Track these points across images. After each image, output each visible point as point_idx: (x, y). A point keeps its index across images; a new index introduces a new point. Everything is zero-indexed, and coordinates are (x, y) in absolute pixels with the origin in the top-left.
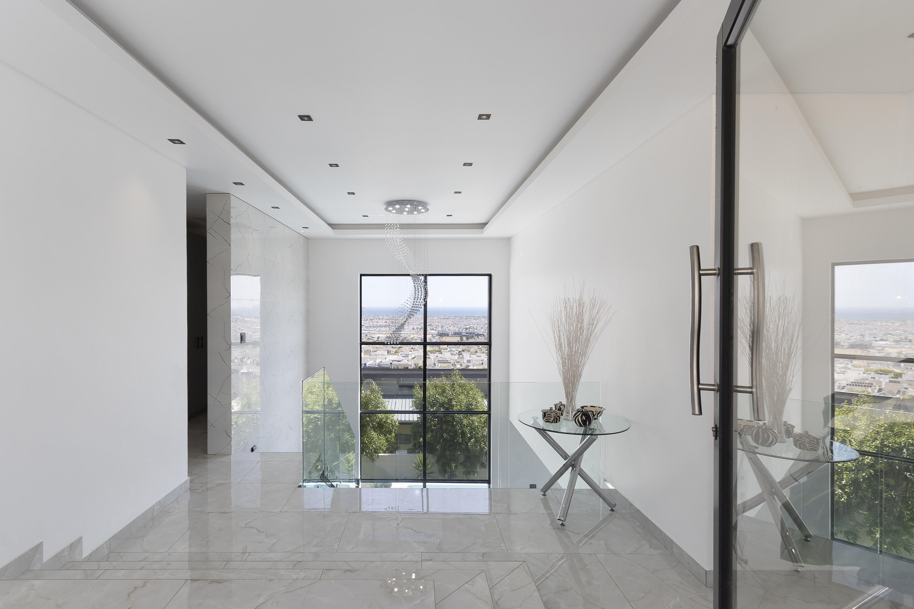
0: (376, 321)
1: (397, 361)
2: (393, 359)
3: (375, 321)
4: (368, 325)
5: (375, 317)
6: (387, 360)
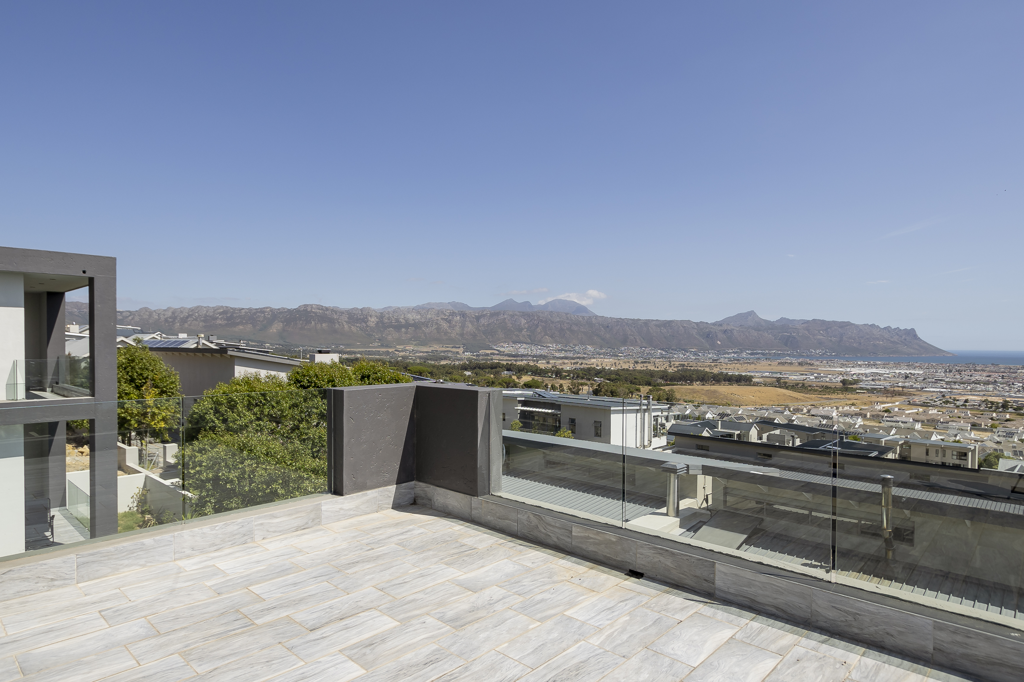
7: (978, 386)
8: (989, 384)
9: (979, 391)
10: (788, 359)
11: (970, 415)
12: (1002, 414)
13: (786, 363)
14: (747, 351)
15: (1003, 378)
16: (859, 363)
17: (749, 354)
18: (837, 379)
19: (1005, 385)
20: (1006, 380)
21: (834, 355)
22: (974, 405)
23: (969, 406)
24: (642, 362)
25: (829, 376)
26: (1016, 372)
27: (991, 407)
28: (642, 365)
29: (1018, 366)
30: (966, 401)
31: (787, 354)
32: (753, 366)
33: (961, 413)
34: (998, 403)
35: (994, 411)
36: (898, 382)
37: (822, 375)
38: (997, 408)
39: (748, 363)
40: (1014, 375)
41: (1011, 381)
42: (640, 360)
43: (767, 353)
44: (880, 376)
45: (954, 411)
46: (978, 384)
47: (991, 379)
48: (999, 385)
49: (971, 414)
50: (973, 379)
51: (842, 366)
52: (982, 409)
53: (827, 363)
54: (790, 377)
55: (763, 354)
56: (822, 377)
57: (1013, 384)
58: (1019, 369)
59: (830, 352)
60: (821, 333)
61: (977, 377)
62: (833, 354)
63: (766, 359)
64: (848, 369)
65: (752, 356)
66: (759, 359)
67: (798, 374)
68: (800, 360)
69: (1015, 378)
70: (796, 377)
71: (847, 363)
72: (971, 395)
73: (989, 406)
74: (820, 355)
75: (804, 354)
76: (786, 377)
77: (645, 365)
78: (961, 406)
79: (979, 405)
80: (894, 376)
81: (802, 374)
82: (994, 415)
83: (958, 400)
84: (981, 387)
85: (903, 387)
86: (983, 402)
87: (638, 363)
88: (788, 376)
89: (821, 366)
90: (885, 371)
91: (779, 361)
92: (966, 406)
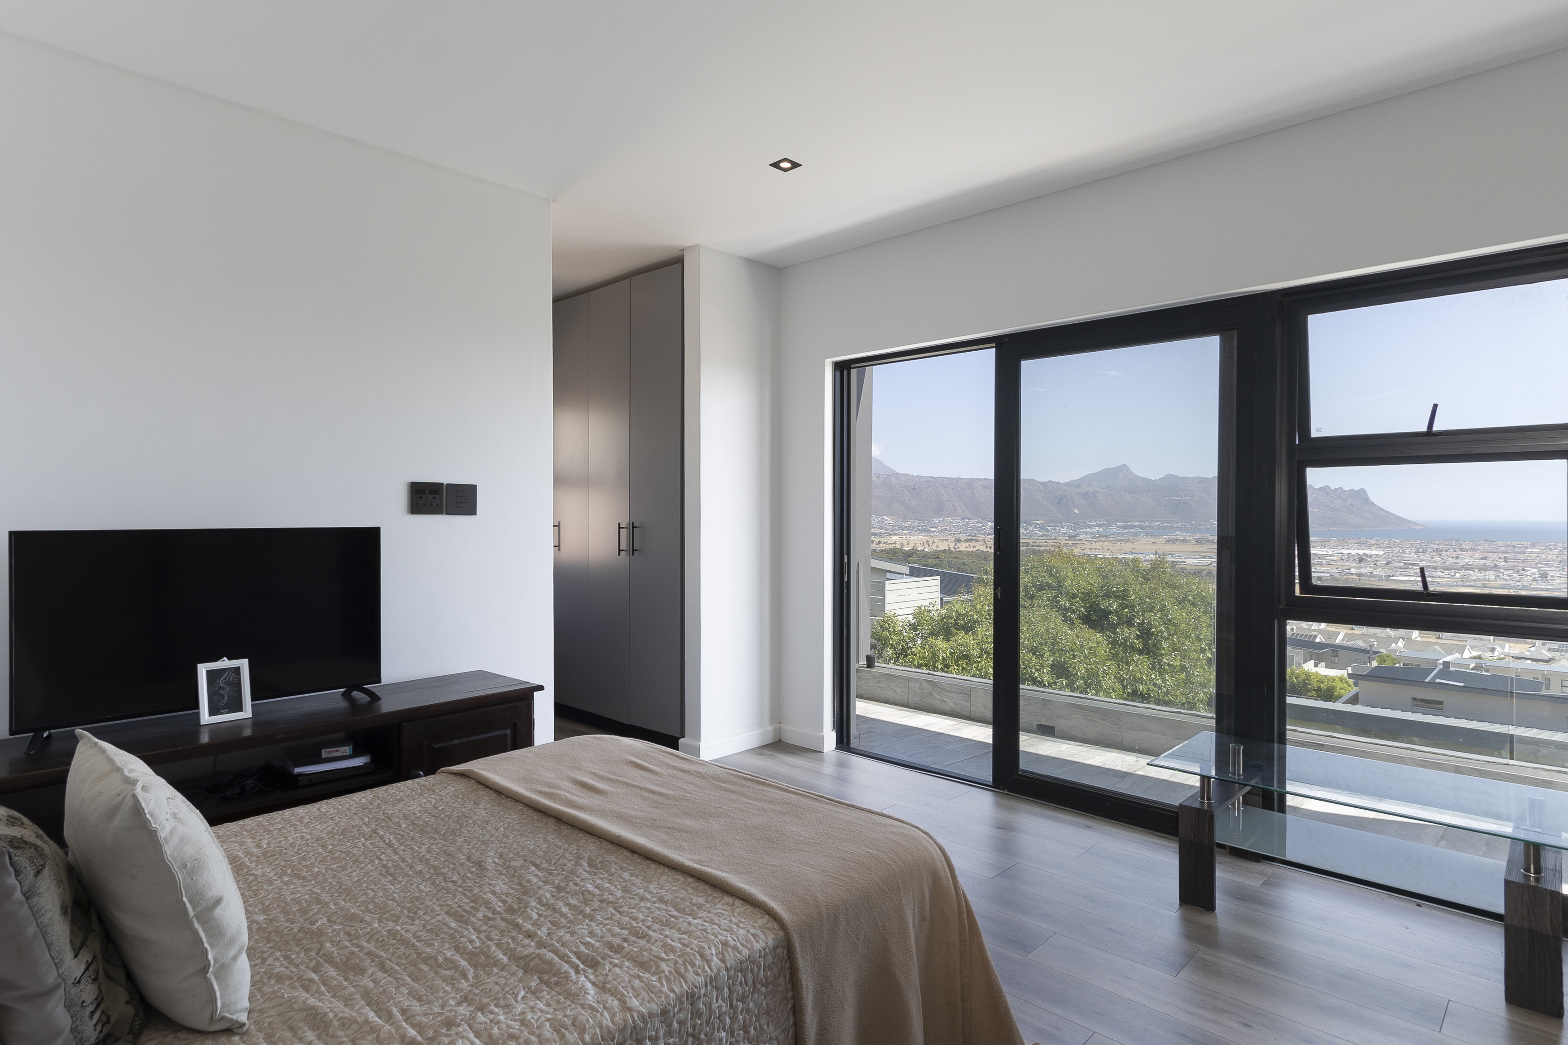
7: (1471, 572)
8: (1486, 570)
9: (1475, 580)
10: (1178, 535)
13: (1177, 540)
14: (1118, 524)
15: (1506, 561)
17: (1120, 527)
19: (1512, 572)
24: (967, 541)
26: (1525, 553)
28: (967, 544)
29: (1525, 543)
31: (1177, 527)
32: (1129, 544)
36: (1349, 568)
39: (1122, 540)
40: (1521, 556)
41: (1519, 565)
42: (963, 537)
43: (1147, 526)
44: (1319, 558)
46: (1471, 569)
48: (1502, 571)
50: (1461, 562)
54: (1188, 561)
55: (1141, 527)
58: (1527, 548)
61: (1466, 559)
63: (1147, 534)
65: (1124, 531)
66: (1136, 534)
67: (1197, 556)
68: (1197, 536)
69: (1524, 561)
70: (1195, 561)
72: (1464, 586)
75: (1202, 527)
76: (1180, 560)
77: (972, 544)
80: (1342, 559)
81: (1205, 557)
84: (1476, 574)
85: (1359, 575)
87: (961, 541)
88: (1184, 560)
90: (1327, 551)
91: (1167, 537)
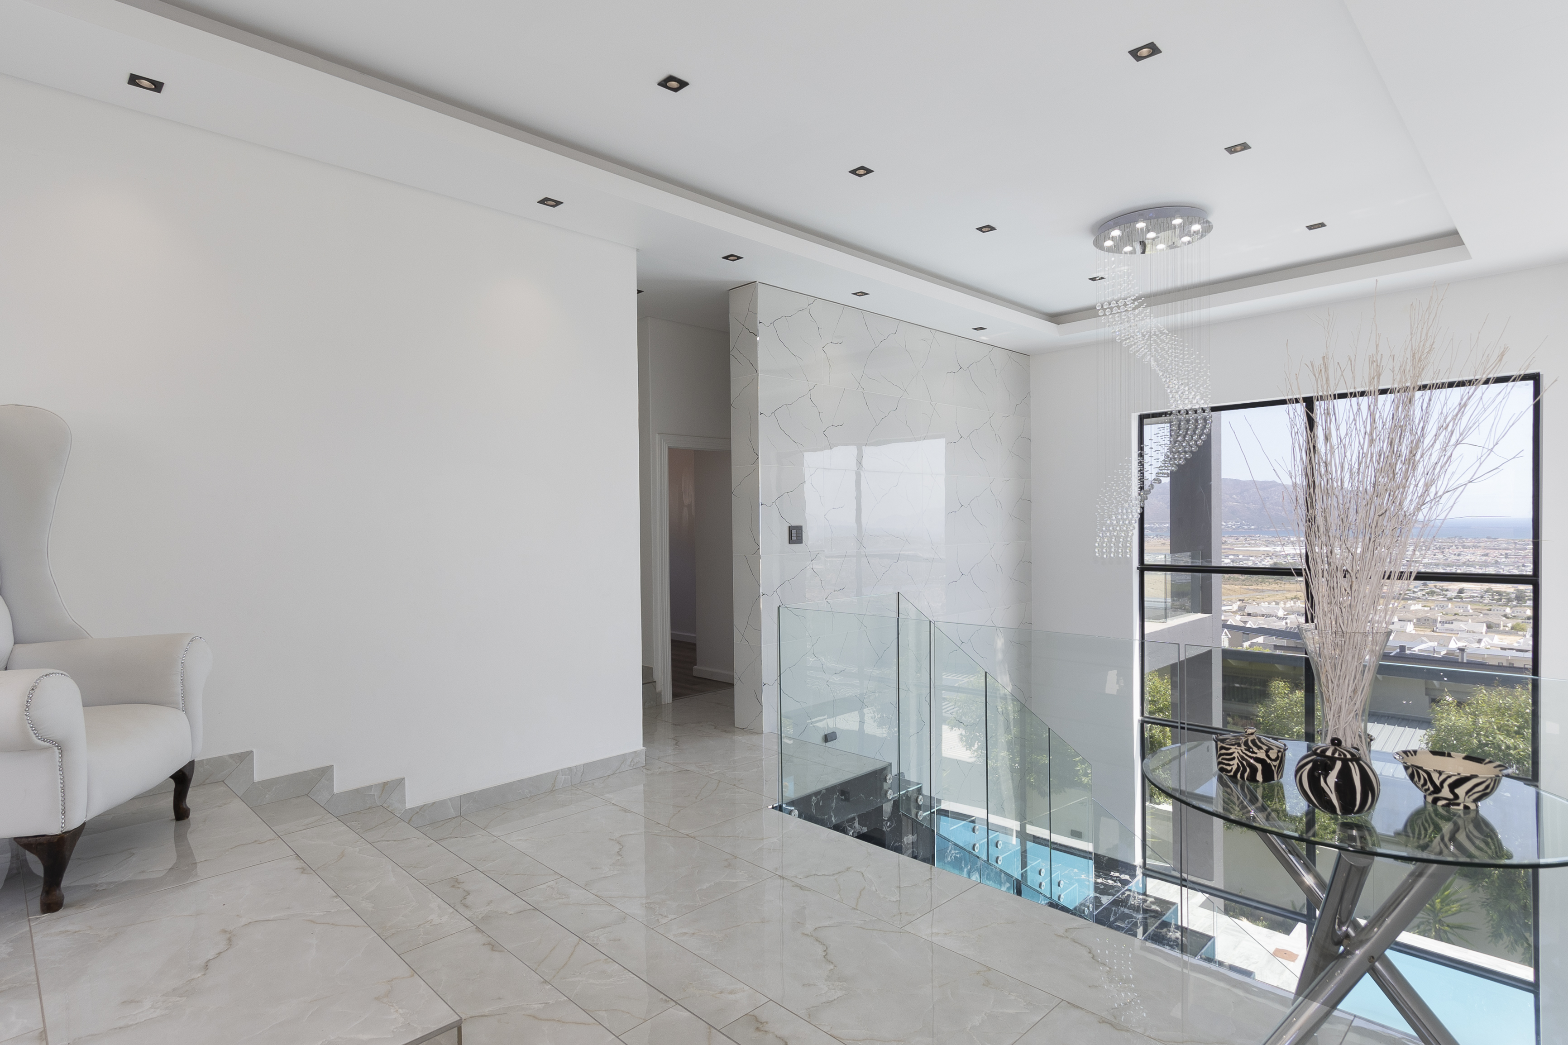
0: (1457, 552)
1: (1518, 650)
2: (1506, 643)
3: (1451, 551)
4: (1430, 561)
5: (1452, 543)
6: (1483, 645)
11: (1471, 611)
12: (1519, 609)
16: (1292, 539)
18: (1263, 563)
20: (1513, 560)
21: (1254, 529)
22: (1474, 597)
23: (1467, 598)
25: (1251, 558)
27: (1500, 600)
30: (1461, 591)
33: (1458, 609)
34: (1508, 594)
35: (1506, 605)
37: (1241, 557)
38: (1509, 600)
45: (1447, 606)
47: (1489, 559)
49: (1472, 609)
51: (1268, 543)
52: (1486, 601)
53: (1246, 540)
56: (1242, 560)
57: (1524, 566)
59: (1247, 525)
60: (1234, 498)
62: (1252, 527)
64: (1278, 549)
71: (1273, 539)
73: (1496, 597)
74: (1234, 529)
78: (1455, 598)
79: (1482, 597)
82: (1508, 610)
83: (1447, 590)
86: (1486, 592)
89: (1238, 544)
92: (1462, 598)
